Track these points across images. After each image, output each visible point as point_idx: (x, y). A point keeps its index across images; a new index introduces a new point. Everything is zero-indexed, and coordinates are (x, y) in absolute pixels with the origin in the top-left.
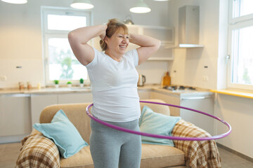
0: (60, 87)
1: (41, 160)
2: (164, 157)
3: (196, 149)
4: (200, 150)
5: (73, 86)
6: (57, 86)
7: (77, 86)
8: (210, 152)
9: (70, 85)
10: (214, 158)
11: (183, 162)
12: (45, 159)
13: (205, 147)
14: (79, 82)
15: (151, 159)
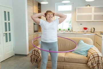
0: (61, 31)
1: (37, 52)
2: (78, 59)
3: (91, 58)
4: (93, 59)
5: (66, 31)
6: (60, 31)
7: (67, 31)
8: (98, 61)
9: (64, 31)
10: (100, 64)
11: (86, 63)
12: (38, 52)
13: (95, 58)
14: (68, 30)
15: (73, 58)
